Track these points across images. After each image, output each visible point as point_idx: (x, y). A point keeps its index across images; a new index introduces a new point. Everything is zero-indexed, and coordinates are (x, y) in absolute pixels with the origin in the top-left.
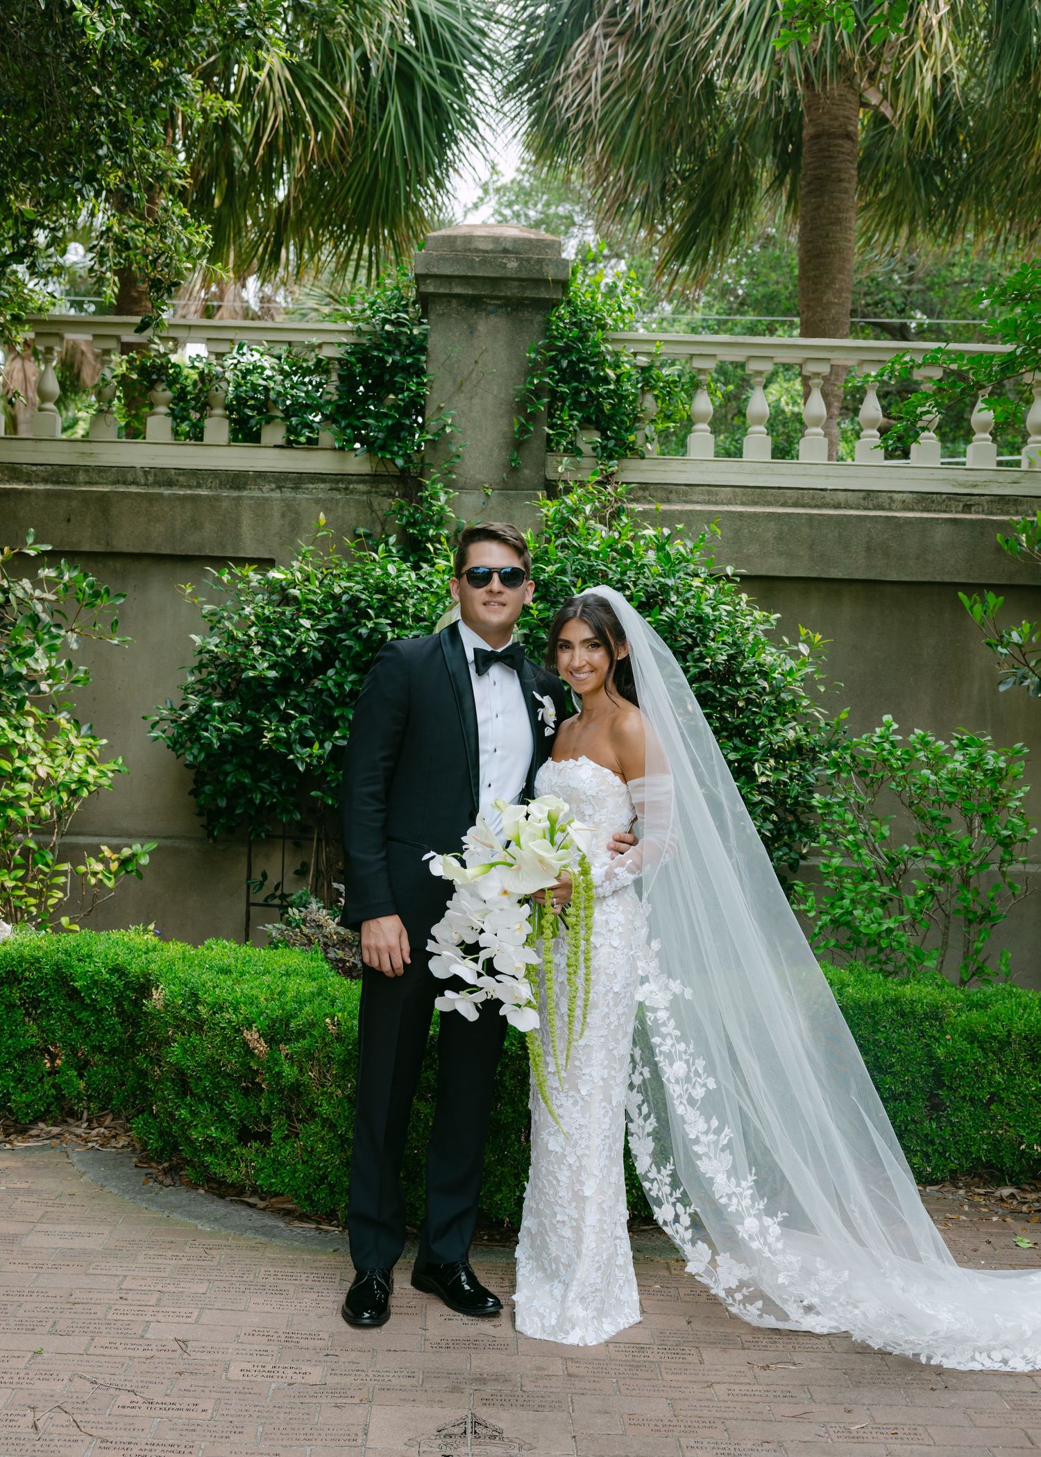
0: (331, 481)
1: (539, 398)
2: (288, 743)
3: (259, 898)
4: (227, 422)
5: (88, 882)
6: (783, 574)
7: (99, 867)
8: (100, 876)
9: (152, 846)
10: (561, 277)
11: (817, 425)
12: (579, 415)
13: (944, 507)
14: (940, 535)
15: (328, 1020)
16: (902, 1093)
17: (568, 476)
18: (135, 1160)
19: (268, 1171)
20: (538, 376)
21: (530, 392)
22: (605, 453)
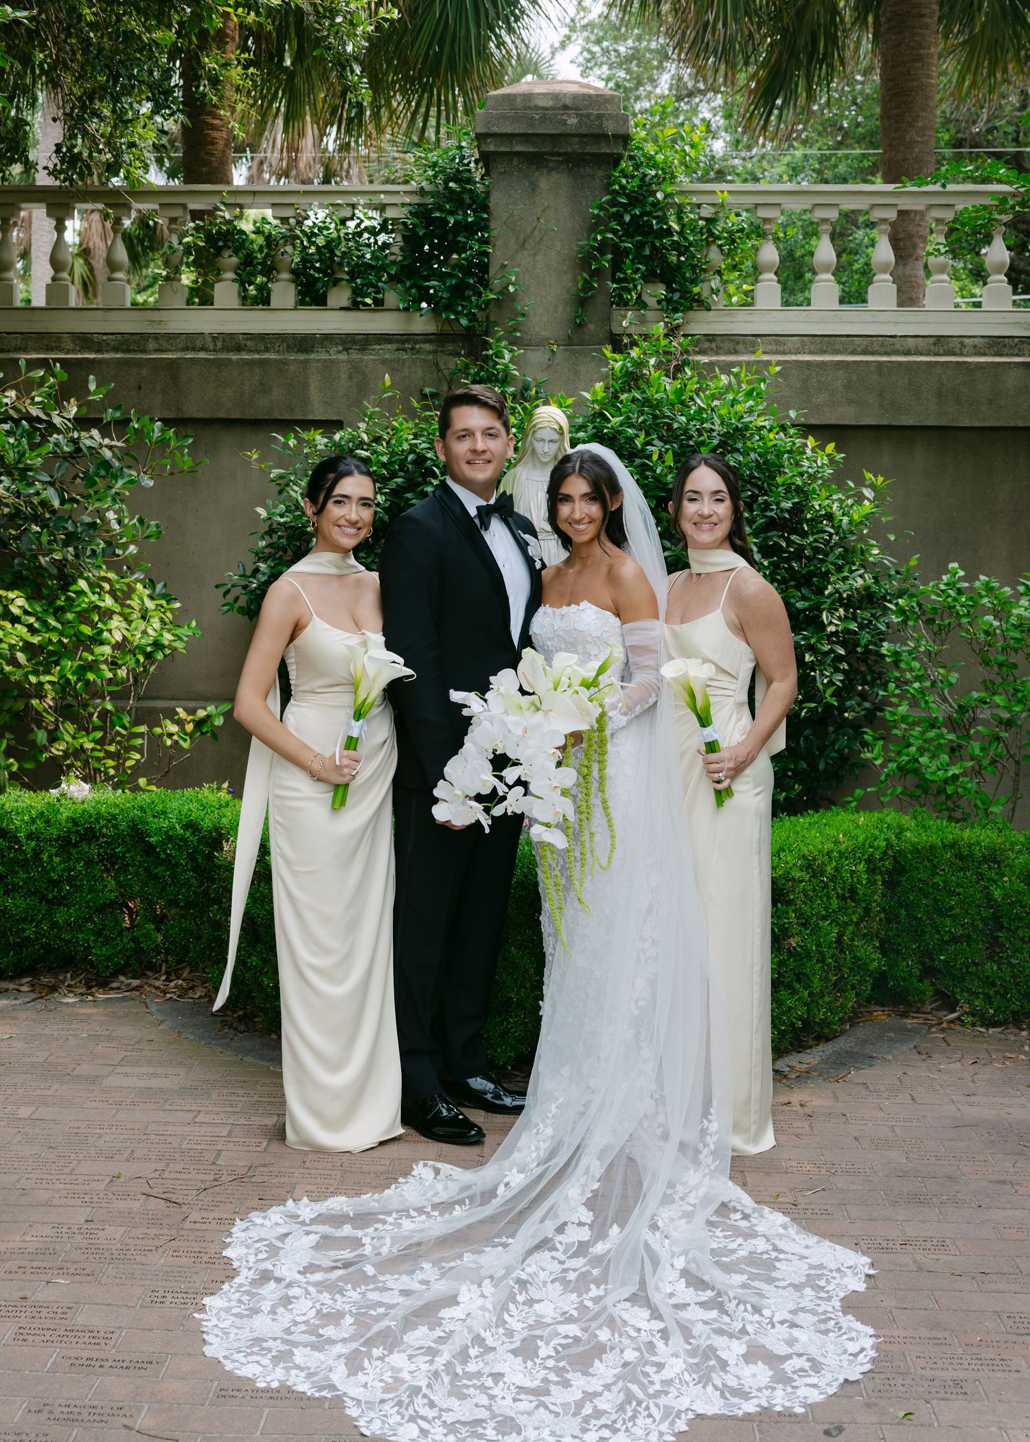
0: (398, 342)
1: (602, 253)
4: (293, 285)
5: (163, 743)
6: (853, 423)
7: (174, 728)
8: (175, 737)
9: (224, 707)
10: (622, 131)
11: (885, 272)
12: (642, 268)
13: (1016, 351)
14: (1012, 380)
17: (633, 330)
20: (601, 232)
21: (594, 248)
22: (670, 306)
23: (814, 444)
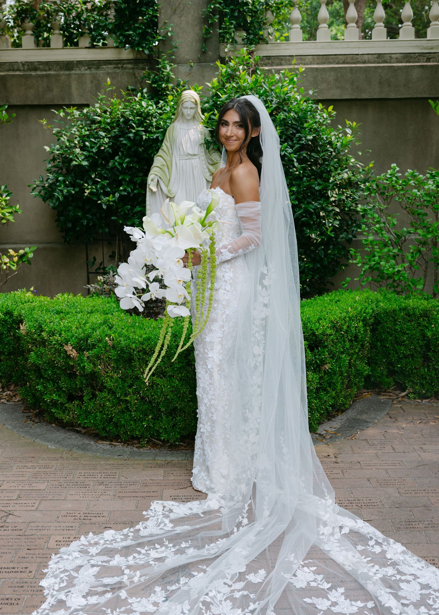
0: (115, 64)
1: (214, 15)
2: (97, 195)
3: (93, 269)
4: (61, 37)
5: (2, 268)
7: (7, 260)
8: (8, 265)
9: (34, 248)
11: (353, 22)
12: (234, 22)
13: (417, 60)
14: (415, 74)
15: (107, 338)
16: (409, 355)
17: (230, 54)
18: (23, 408)
19: (83, 416)
20: (213, 4)
21: (210, 12)
22: (249, 42)
23: (322, 107)
